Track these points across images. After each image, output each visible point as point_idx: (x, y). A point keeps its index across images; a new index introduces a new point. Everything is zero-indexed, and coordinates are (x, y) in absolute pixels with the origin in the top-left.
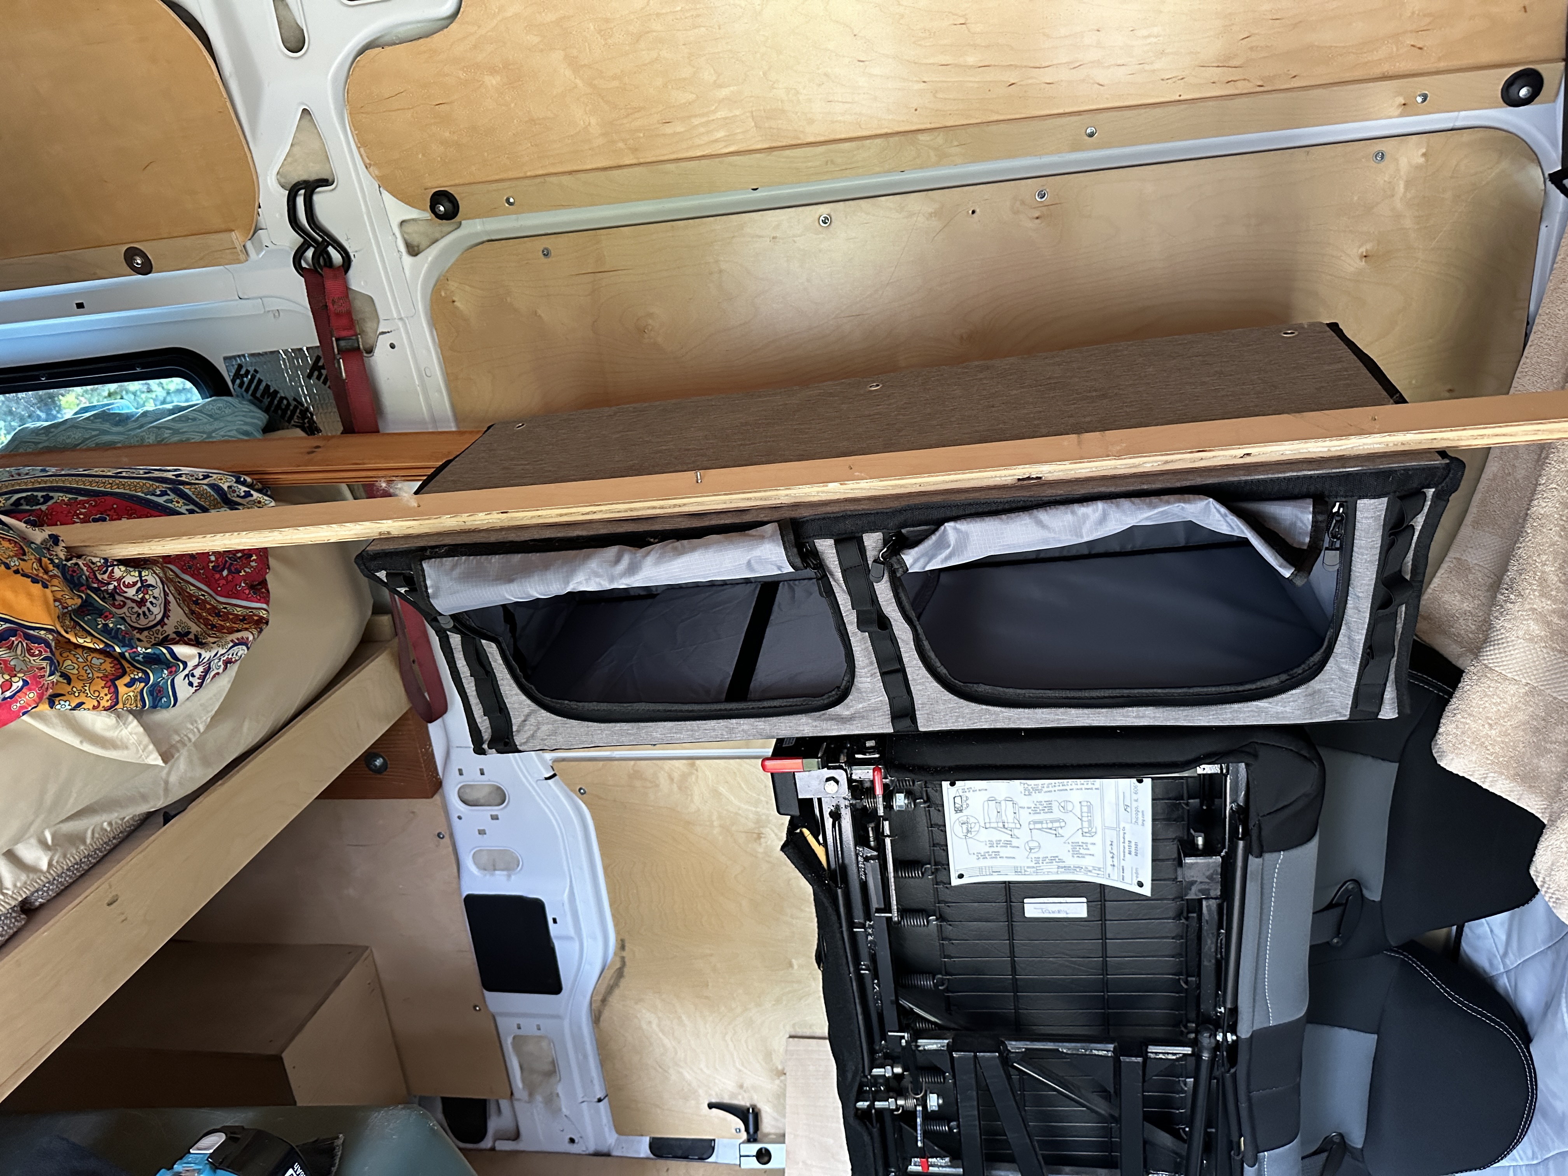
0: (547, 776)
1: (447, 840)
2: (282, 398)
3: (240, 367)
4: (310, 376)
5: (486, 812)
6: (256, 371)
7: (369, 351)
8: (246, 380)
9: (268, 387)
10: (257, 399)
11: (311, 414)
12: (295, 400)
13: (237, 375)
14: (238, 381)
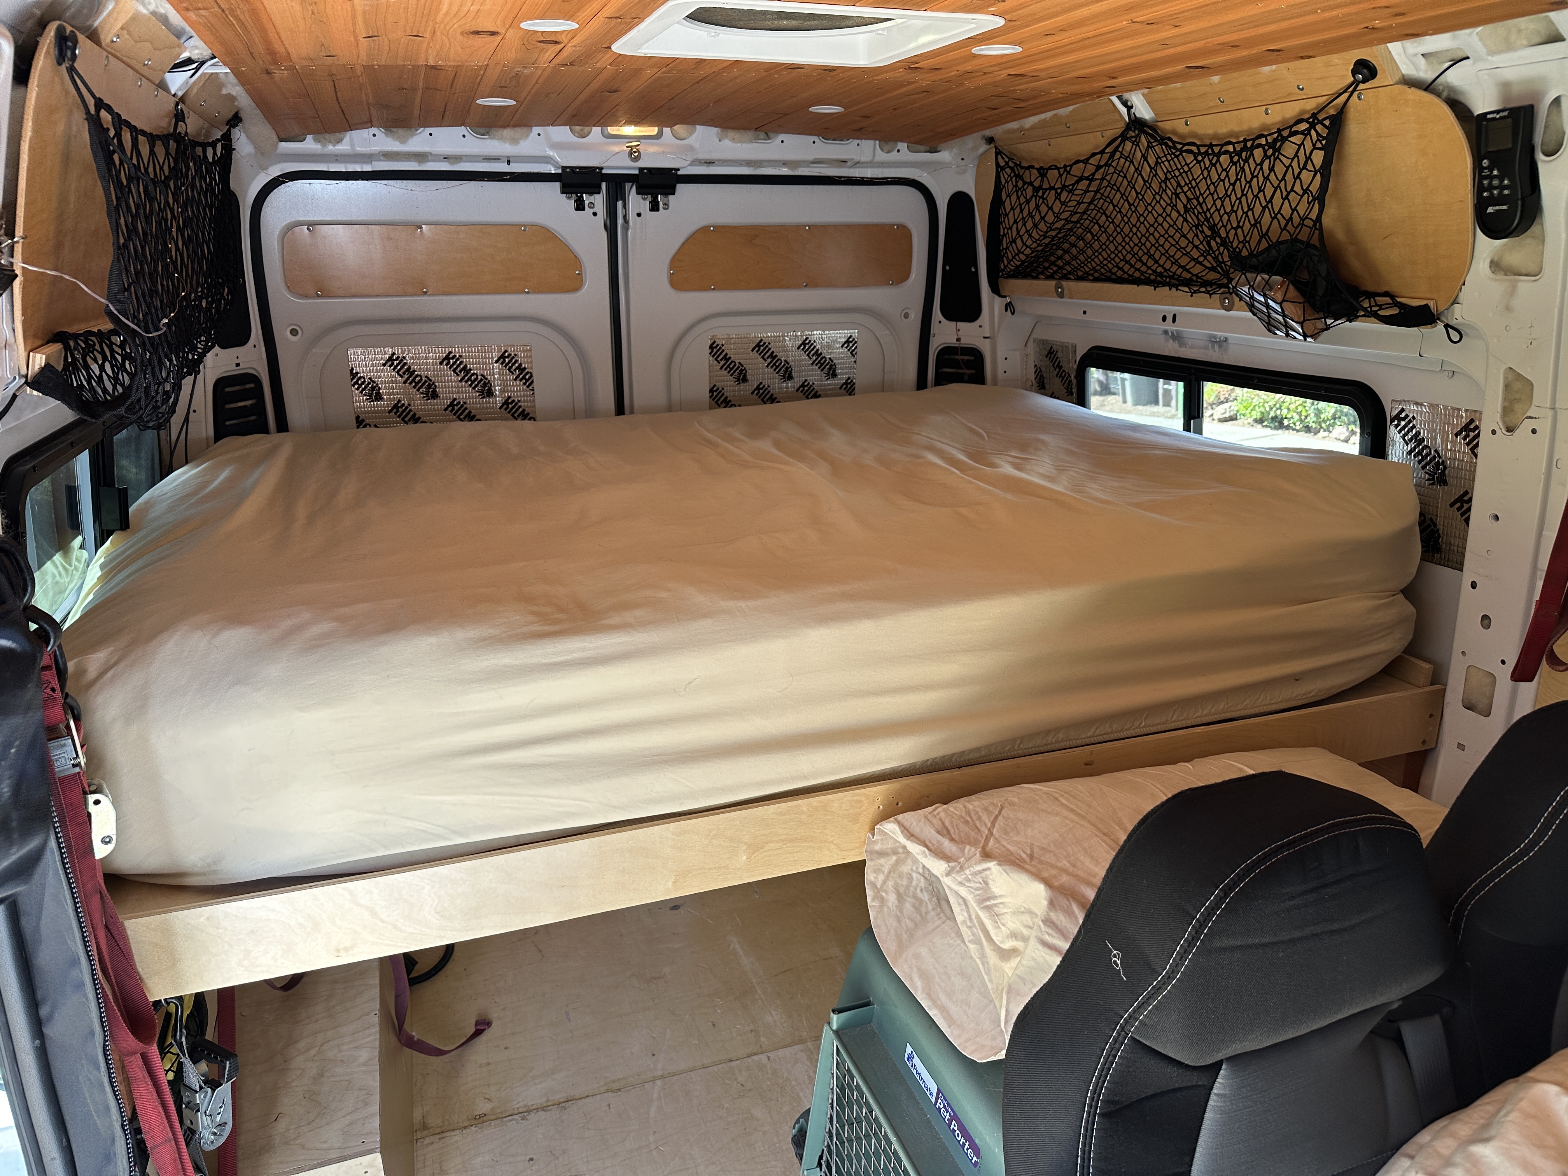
2: (1426, 447)
3: (1403, 410)
4: (1457, 435)
6: (1414, 418)
7: (1510, 430)
8: (1403, 423)
9: (1418, 433)
10: (1404, 440)
11: (1445, 468)
12: (1436, 451)
13: (1397, 417)
14: (1396, 422)
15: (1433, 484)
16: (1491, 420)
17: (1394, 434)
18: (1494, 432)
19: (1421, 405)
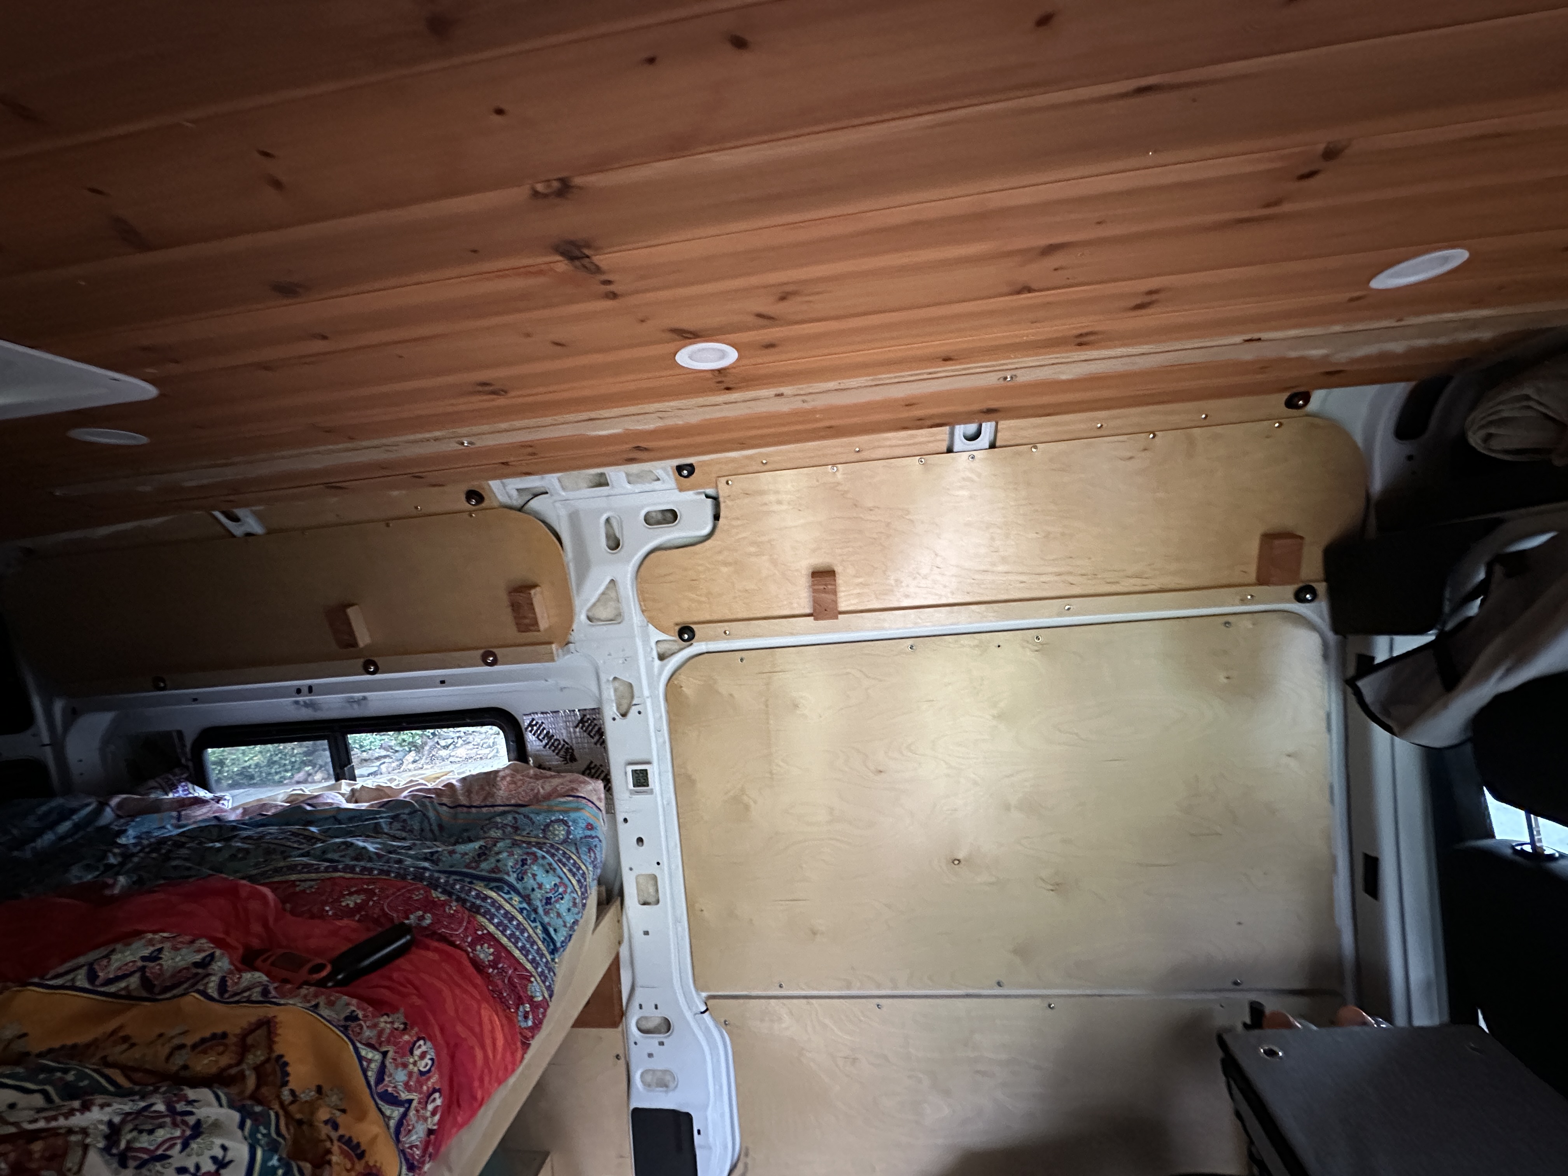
0: (703, 1010)
1: (622, 1061)
2: (556, 740)
3: (533, 720)
4: (577, 726)
5: (655, 1039)
6: (542, 723)
7: (624, 715)
8: (535, 728)
9: (548, 733)
10: (539, 740)
11: (573, 750)
12: (564, 741)
13: (530, 725)
14: (530, 729)
15: (567, 763)
16: (610, 711)
17: (530, 737)
18: (614, 719)
19: (546, 713)
